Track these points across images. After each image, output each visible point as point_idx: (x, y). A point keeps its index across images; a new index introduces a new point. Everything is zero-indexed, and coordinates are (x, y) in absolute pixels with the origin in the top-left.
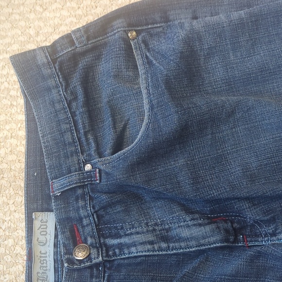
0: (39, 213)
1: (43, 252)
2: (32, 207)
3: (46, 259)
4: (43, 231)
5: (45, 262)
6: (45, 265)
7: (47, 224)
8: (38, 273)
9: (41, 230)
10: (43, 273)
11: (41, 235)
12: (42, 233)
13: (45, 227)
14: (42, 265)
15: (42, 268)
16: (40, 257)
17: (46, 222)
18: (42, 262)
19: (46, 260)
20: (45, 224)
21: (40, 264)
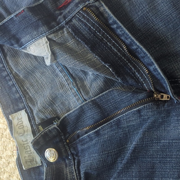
0: (14, 114)
1: (24, 140)
2: (7, 112)
3: (29, 144)
4: (20, 126)
5: (28, 147)
6: (28, 150)
7: (22, 120)
8: (25, 157)
9: (19, 125)
10: (29, 156)
11: (19, 129)
12: (20, 128)
13: (21, 122)
14: (26, 150)
15: (27, 153)
16: (24, 144)
17: (21, 119)
18: (26, 148)
19: (28, 146)
20: (20, 120)
21: (25, 150)
